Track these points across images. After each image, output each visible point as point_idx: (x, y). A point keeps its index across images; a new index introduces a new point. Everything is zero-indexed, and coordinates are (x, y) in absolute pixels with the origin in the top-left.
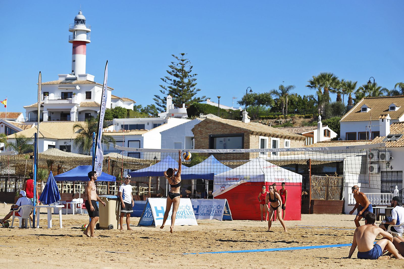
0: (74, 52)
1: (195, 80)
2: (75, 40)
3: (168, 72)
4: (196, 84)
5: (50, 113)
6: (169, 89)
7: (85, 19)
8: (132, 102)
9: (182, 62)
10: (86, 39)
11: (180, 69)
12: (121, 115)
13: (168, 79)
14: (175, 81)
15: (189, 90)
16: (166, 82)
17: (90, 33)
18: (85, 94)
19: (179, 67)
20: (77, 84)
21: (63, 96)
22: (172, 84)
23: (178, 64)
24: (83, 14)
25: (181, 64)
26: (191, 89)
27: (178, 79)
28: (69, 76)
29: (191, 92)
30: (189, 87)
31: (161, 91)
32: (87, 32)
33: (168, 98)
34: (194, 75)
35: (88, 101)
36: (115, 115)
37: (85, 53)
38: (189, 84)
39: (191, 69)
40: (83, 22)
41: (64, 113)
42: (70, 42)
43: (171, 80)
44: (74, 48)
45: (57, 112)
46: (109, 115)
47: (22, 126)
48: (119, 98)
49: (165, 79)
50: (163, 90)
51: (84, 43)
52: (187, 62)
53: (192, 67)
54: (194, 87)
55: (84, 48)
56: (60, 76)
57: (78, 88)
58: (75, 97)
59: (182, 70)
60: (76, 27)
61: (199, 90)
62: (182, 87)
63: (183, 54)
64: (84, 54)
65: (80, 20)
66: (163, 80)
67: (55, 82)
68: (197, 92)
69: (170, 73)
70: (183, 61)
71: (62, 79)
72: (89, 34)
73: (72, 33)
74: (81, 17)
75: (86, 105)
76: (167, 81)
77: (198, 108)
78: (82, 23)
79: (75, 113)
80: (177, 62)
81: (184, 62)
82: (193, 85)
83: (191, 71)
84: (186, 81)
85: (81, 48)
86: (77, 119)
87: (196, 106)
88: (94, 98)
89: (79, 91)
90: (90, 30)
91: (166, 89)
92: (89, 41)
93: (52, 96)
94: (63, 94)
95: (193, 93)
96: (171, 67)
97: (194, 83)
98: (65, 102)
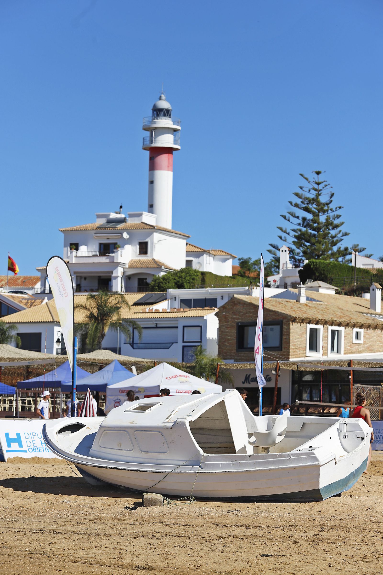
0: (153, 167)
1: (338, 217)
2: (154, 145)
3: (291, 203)
4: (342, 223)
5: (79, 278)
6: (292, 233)
7: (170, 108)
8: (229, 257)
9: (316, 186)
10: (173, 142)
11: (313, 199)
12: (189, 283)
13: (292, 215)
14: (304, 219)
15: (330, 235)
16: (289, 220)
17: (180, 132)
18: (138, 247)
19: (312, 195)
20: (125, 230)
21: (102, 250)
22: (299, 224)
23: (309, 190)
24: (167, 100)
25: (316, 190)
26: (333, 232)
27: (310, 216)
28: (113, 216)
29: (333, 237)
30: (329, 230)
31: (281, 237)
32: (175, 130)
33: (282, 251)
34: (338, 209)
35: (143, 258)
36: (179, 282)
37: (171, 168)
38: (329, 224)
39: (331, 198)
40: (167, 113)
41: (102, 278)
42: (145, 149)
43: (298, 217)
44: (152, 159)
45: (92, 278)
46: (169, 282)
47: (27, 302)
48: (205, 251)
49: (288, 216)
50: (283, 235)
51: (169, 150)
52: (326, 186)
53: (332, 195)
54: (339, 229)
55: (169, 159)
56: (99, 216)
57: (126, 236)
58: (119, 252)
59: (315, 200)
60: (155, 123)
61: (346, 234)
62: (318, 229)
63: (318, 173)
64: (168, 170)
65: (161, 110)
66: (285, 217)
67: (89, 225)
68: (342, 238)
69: (296, 205)
70: (318, 184)
71: (102, 221)
72: (179, 134)
73: (148, 134)
74: (164, 104)
75: (139, 265)
76: (292, 219)
77: (317, 269)
78: (165, 115)
79: (119, 279)
80: (307, 186)
81: (320, 187)
82: (337, 226)
83: (331, 201)
84: (322, 218)
85: (163, 159)
86: (123, 289)
87: (314, 265)
88: (152, 253)
89: (128, 242)
90: (178, 127)
91: (288, 234)
92: (178, 147)
93: (83, 250)
94: (102, 246)
95: (335, 239)
96: (297, 195)
97: (336, 222)
98: (104, 260)
